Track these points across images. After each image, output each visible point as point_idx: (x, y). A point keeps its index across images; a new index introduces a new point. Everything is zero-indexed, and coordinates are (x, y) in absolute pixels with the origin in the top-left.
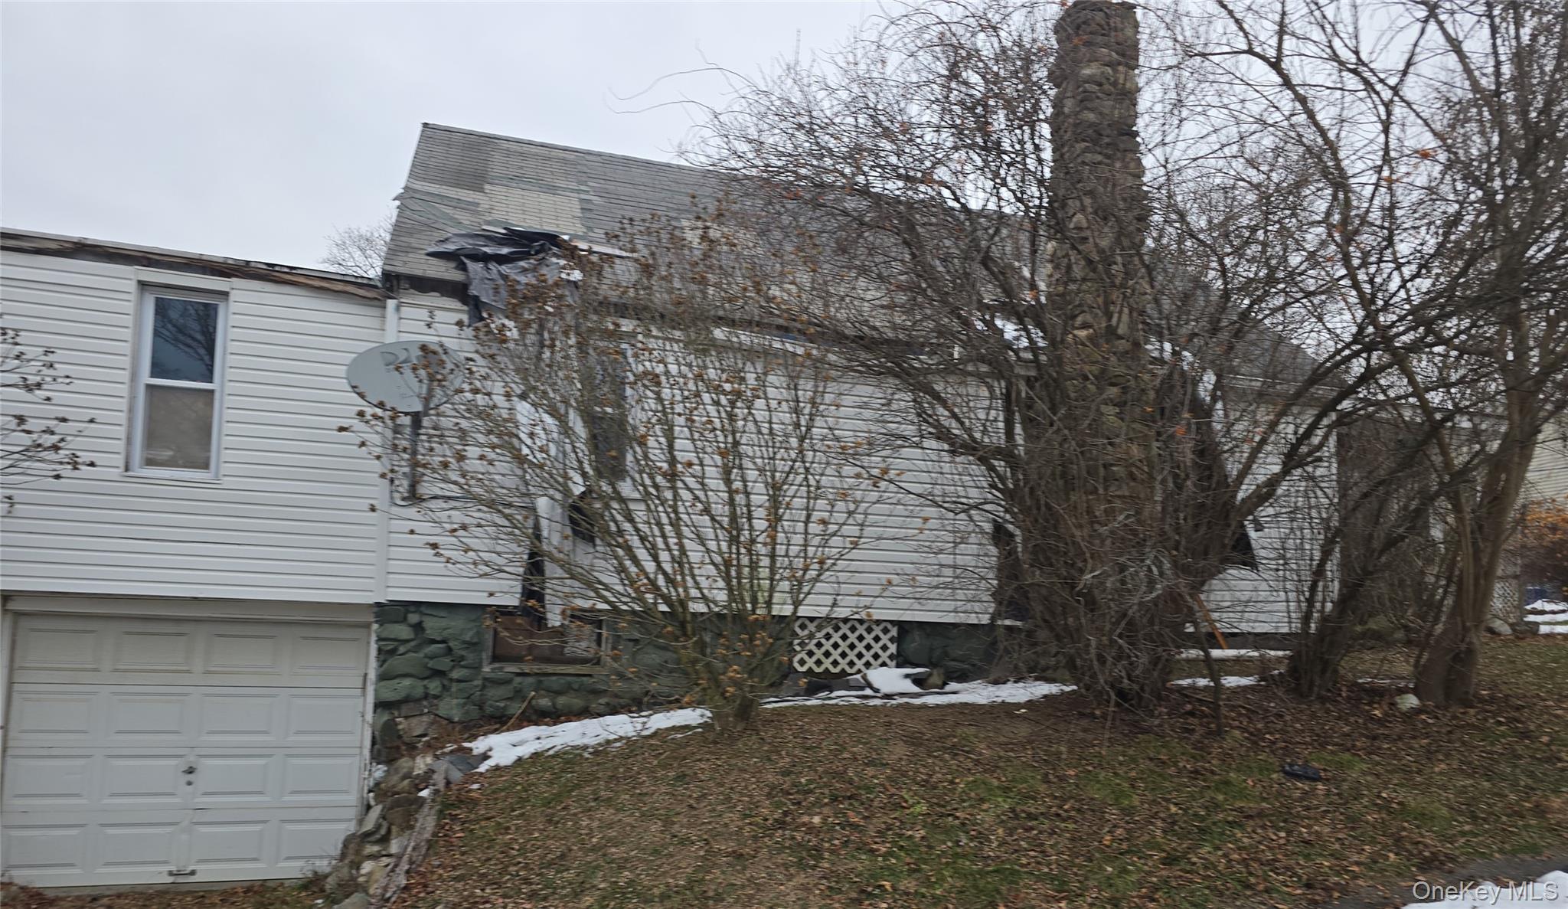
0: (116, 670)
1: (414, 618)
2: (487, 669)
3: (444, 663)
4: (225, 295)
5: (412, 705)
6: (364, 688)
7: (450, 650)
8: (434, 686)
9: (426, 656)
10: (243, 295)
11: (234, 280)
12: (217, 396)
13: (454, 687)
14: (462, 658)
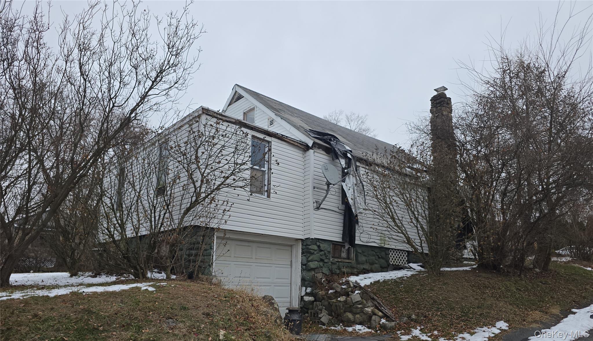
0: (235, 257)
1: (318, 244)
2: (331, 260)
3: (323, 258)
4: (269, 142)
5: (317, 269)
6: (291, 265)
7: (325, 253)
8: (321, 264)
9: (320, 255)
10: (275, 143)
11: (272, 138)
12: (266, 172)
13: (325, 265)
14: (327, 256)
